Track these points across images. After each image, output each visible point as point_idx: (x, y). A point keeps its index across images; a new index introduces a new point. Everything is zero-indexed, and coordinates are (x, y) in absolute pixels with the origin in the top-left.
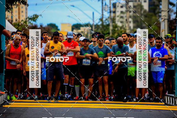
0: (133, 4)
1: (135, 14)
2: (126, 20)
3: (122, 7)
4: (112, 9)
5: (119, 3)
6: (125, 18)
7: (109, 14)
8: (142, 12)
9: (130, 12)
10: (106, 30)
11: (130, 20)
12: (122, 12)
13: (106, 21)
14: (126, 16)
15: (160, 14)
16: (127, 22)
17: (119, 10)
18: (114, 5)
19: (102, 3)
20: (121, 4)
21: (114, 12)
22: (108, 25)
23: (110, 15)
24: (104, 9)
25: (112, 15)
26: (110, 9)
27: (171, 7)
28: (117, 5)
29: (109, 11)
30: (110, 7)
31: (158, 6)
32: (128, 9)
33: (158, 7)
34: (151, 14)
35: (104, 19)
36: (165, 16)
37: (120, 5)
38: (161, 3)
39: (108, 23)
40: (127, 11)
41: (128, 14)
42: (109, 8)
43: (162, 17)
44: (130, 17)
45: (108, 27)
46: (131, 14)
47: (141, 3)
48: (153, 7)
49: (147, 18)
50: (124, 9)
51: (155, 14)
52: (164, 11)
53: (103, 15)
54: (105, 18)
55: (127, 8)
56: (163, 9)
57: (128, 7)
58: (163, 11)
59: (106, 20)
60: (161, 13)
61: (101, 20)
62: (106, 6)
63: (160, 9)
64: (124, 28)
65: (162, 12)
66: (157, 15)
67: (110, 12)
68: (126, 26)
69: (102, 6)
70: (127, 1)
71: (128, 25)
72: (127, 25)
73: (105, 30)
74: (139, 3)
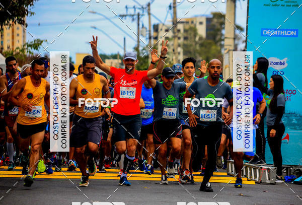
0: (184, 27)
1: (186, 42)
2: (174, 50)
3: (167, 31)
4: (153, 34)
5: (163, 25)
6: (172, 48)
7: (148, 40)
8: (197, 39)
9: (179, 38)
10: (144, 64)
11: (180, 50)
12: (167, 38)
13: (144, 51)
14: (173, 45)
15: (222, 43)
16: (175, 54)
17: (162, 34)
18: (156, 28)
19: (138, 25)
20: (166, 26)
21: (156, 38)
22: (147, 57)
23: (150, 42)
24: (140, 33)
25: (153, 42)
26: (150, 34)
27: (238, 32)
28: (160, 27)
29: (148, 36)
30: (150, 31)
31: (219, 30)
32: (176, 34)
33: (219, 33)
34: (209, 41)
35: (141, 48)
36: (230, 46)
37: (164, 28)
38: (223, 26)
39: (145, 54)
40: (174, 37)
41: (177, 41)
42: (148, 32)
43: (225, 47)
44: (179, 46)
45: (146, 61)
46: (181, 41)
47: (195, 25)
48: (212, 32)
49: (203, 48)
50: (170, 34)
51: (216, 43)
52: (229, 38)
53: (138, 42)
54: (142, 46)
55: (174, 33)
56: (226, 35)
57: (176, 31)
58: (226, 38)
59: (144, 49)
60: (223, 40)
61: (137, 49)
62: (144, 30)
63: (222, 35)
64: (170, 62)
65: (226, 40)
66: (218, 44)
67: (150, 38)
68: (172, 60)
69: (138, 28)
70: (175, 23)
71: (177, 58)
72: (174, 58)
73: (142, 65)
74: (192, 26)
